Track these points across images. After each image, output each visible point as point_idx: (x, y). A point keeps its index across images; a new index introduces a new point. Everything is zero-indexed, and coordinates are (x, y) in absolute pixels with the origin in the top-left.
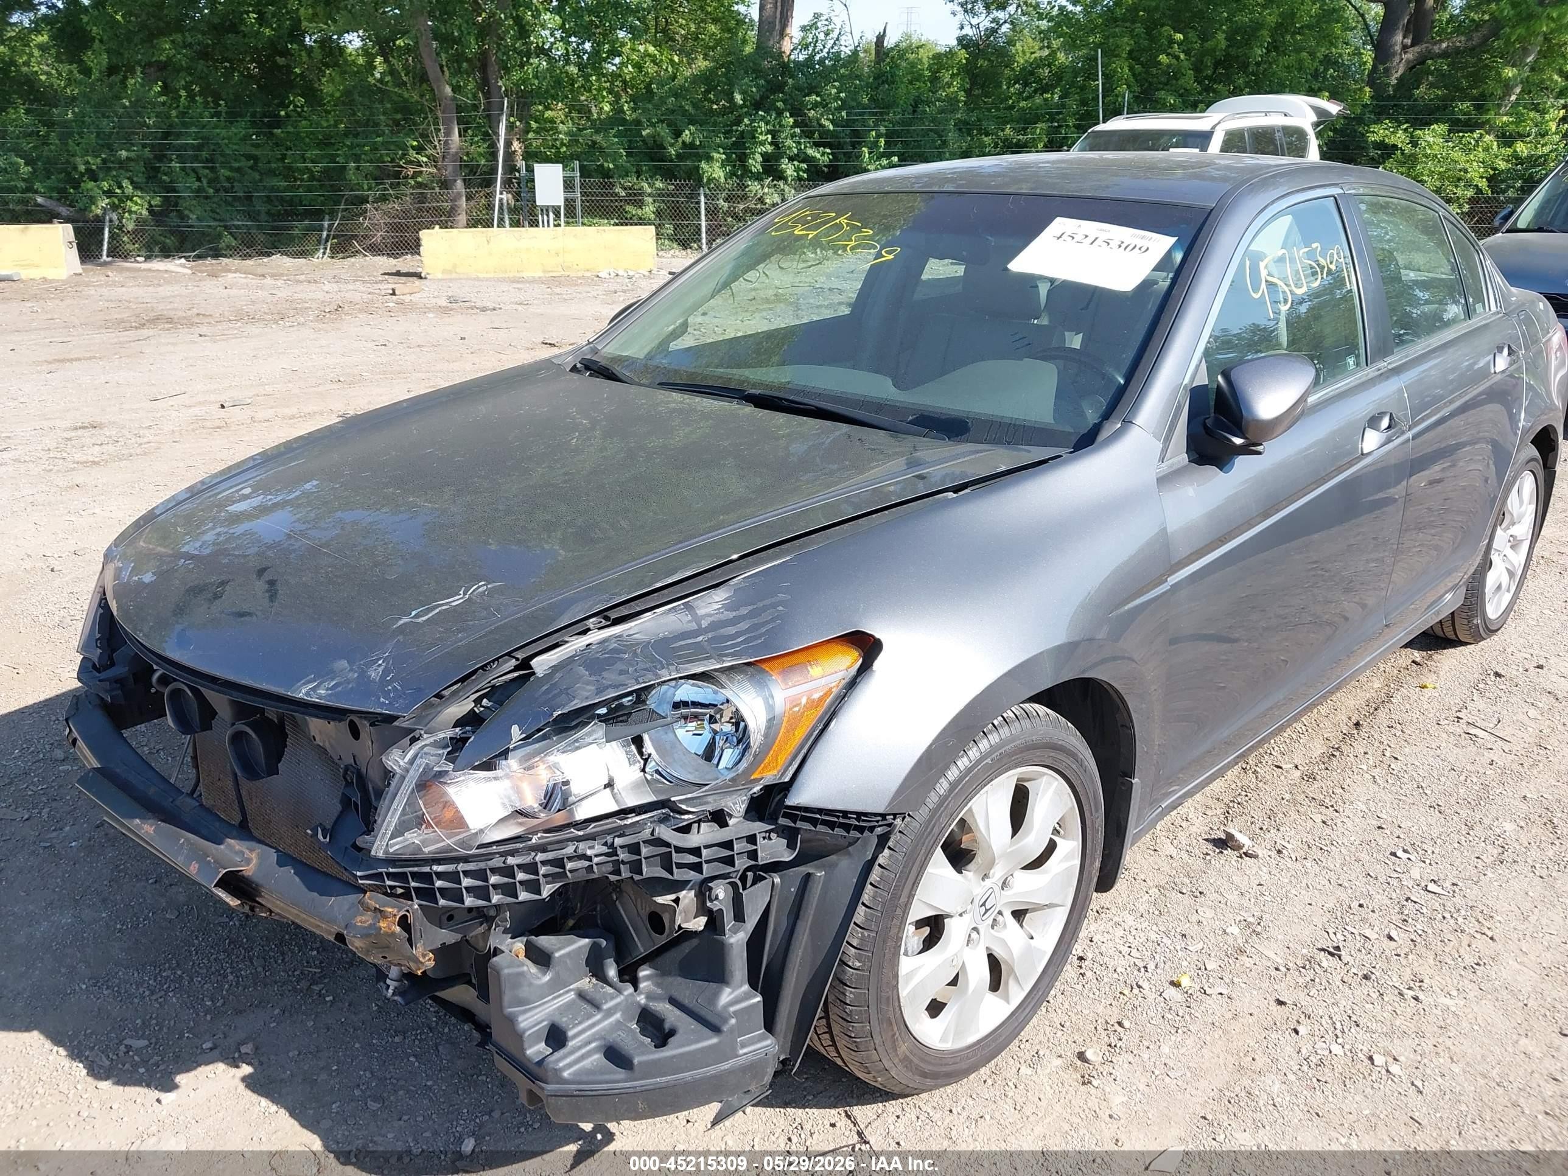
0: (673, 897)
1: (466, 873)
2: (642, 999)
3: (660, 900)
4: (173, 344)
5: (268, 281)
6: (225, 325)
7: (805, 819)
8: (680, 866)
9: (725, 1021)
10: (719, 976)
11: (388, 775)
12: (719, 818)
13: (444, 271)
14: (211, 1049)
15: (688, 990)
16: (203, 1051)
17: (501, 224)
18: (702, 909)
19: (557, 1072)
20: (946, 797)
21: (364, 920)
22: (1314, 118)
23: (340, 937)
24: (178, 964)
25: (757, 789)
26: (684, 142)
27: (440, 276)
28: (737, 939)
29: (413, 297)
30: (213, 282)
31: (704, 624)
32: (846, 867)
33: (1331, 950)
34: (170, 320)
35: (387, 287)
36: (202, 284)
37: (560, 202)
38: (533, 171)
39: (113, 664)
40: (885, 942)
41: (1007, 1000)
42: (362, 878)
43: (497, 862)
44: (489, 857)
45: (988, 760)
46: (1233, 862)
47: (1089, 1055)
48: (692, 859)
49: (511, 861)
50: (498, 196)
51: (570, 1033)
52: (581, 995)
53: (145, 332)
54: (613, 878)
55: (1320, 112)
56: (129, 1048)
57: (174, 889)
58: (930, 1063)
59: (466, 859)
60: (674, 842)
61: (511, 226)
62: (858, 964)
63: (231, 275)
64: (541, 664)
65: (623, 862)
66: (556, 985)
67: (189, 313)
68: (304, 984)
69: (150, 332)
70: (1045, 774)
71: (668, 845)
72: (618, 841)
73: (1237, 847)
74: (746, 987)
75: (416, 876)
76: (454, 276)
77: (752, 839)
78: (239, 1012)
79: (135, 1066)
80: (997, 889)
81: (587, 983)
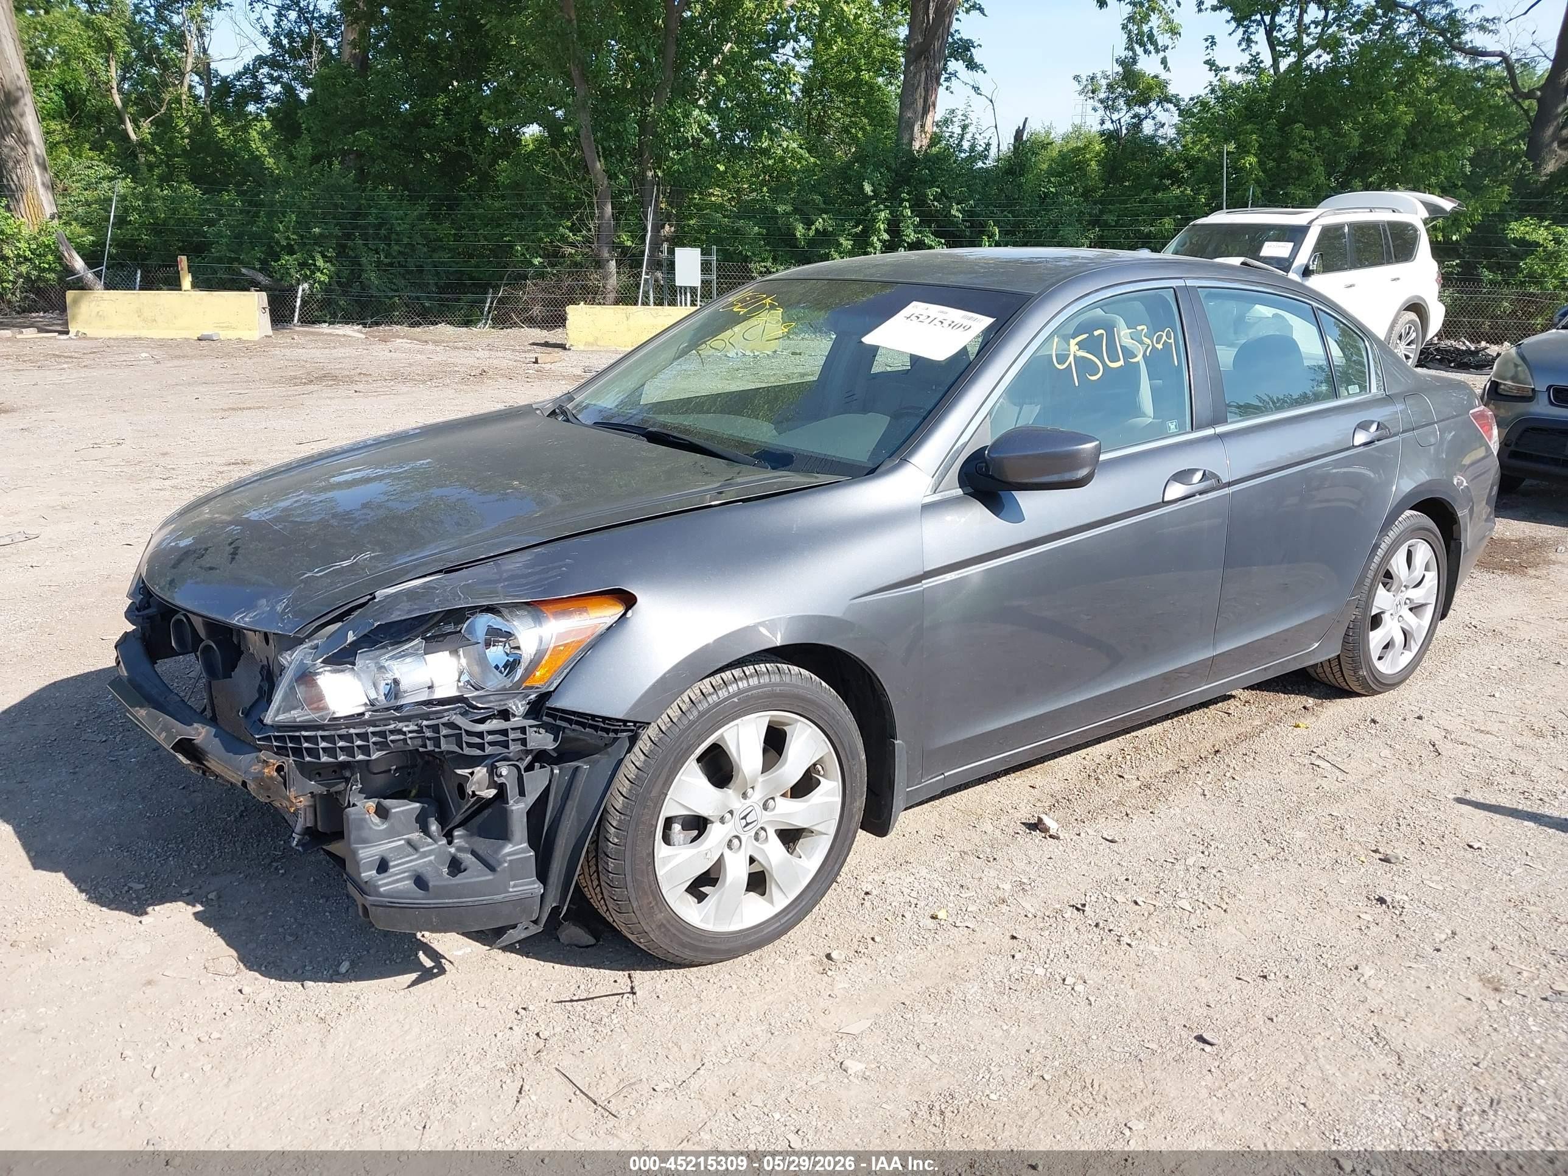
0: (470, 771)
1: (323, 738)
2: (453, 850)
3: (459, 771)
4: (330, 398)
5: (430, 347)
6: (379, 384)
7: (562, 719)
8: (469, 745)
9: (500, 863)
10: (504, 835)
11: (282, 669)
12: (505, 715)
13: (587, 344)
14: (188, 894)
15: (483, 845)
16: (182, 895)
17: (645, 303)
18: (492, 784)
19: (377, 887)
20: (694, 722)
21: (256, 768)
22: (1426, 215)
23: (244, 784)
24: (182, 841)
25: (533, 697)
26: (817, 229)
27: (582, 348)
28: (518, 808)
29: (552, 366)
30: (382, 346)
31: (505, 575)
32: (604, 761)
33: (1079, 906)
34: (335, 378)
35: (532, 356)
36: (370, 347)
37: (698, 284)
38: (674, 254)
39: (149, 606)
40: (637, 825)
41: (771, 902)
42: (259, 739)
43: (343, 732)
44: (337, 727)
45: (736, 700)
46: (1037, 841)
47: (833, 955)
48: (478, 740)
49: (352, 731)
50: (644, 276)
51: (391, 864)
52: (409, 843)
53: (311, 387)
54: (421, 749)
55: (1434, 210)
56: (130, 888)
57: (195, 794)
58: (688, 936)
59: (322, 727)
60: (464, 727)
61: (655, 304)
62: (616, 840)
63: (399, 341)
64: (381, 594)
65: (429, 739)
66: (391, 834)
67: (352, 373)
68: (267, 861)
69: (316, 387)
70: (797, 721)
71: (460, 729)
72: (425, 723)
73: (1045, 830)
74: (525, 845)
75: (292, 739)
76: (595, 348)
77: (523, 730)
78: (214, 874)
79: (131, 900)
80: (759, 809)
81: (416, 836)
